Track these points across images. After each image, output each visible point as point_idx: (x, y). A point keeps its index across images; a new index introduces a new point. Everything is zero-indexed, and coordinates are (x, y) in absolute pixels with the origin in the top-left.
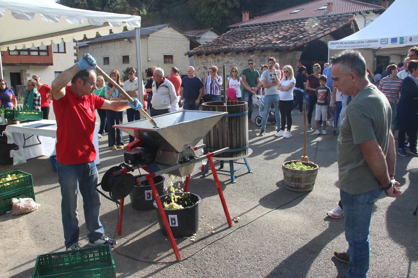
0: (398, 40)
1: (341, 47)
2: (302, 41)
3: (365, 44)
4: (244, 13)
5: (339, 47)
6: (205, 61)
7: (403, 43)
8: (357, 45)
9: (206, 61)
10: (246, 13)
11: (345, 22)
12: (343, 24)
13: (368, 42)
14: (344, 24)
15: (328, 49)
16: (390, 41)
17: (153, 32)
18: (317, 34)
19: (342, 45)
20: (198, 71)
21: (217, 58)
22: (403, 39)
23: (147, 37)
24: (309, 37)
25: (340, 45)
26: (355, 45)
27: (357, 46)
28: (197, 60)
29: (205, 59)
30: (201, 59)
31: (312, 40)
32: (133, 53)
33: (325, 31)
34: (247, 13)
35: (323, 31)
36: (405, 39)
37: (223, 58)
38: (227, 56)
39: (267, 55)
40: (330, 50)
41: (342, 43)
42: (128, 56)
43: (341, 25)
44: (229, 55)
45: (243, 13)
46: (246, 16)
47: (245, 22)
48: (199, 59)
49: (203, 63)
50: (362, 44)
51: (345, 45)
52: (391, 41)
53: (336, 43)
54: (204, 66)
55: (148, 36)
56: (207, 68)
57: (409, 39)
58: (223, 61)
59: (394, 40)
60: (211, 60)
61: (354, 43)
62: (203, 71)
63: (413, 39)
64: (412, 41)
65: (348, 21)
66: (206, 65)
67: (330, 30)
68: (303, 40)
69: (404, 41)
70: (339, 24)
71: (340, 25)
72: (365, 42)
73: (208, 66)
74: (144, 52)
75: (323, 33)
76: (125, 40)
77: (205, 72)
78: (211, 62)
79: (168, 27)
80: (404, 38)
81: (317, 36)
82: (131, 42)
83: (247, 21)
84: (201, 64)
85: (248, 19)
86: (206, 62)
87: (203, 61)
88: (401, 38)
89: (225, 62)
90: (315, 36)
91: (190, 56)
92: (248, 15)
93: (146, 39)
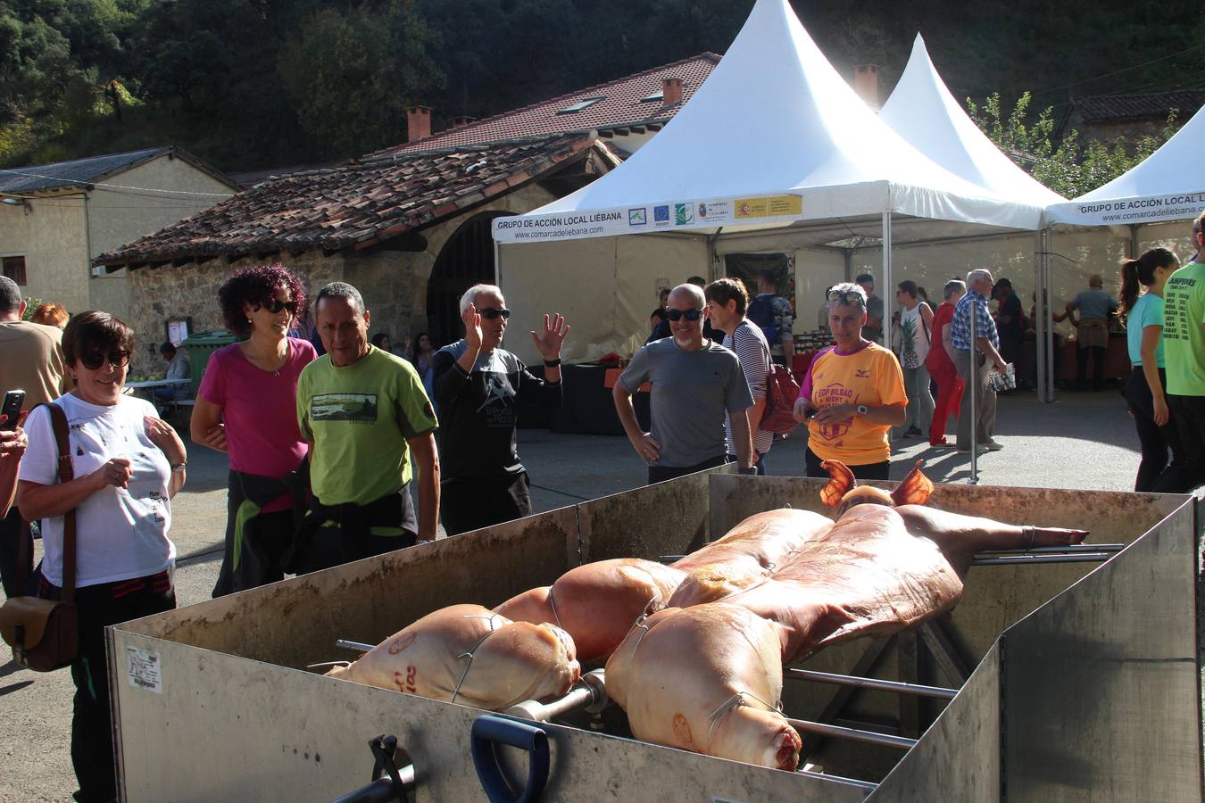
0: (672, 213)
1: (527, 235)
2: (404, 218)
3: (589, 226)
4: (414, 112)
5: (522, 235)
6: (156, 286)
7: (684, 223)
8: (570, 227)
9: (160, 284)
10: (418, 111)
11: (562, 154)
12: (552, 162)
13: (597, 218)
14: (557, 160)
15: (495, 243)
16: (651, 215)
17: (106, 175)
18: (461, 197)
19: (529, 230)
20: (139, 319)
21: (189, 276)
22: (683, 210)
23: (85, 191)
24: (429, 206)
25: (524, 230)
26: (563, 228)
27: (569, 233)
28: (134, 282)
29: (156, 280)
30: (145, 279)
31: (436, 216)
32: (37, 246)
33: (487, 186)
34: (424, 111)
35: (480, 186)
36: (688, 210)
37: (203, 276)
38: (211, 269)
39: (313, 265)
40: (499, 246)
41: (529, 223)
42: (23, 257)
43: (548, 165)
44: (219, 267)
45: (409, 113)
46: (419, 123)
47: (417, 143)
48: (140, 277)
49: (151, 293)
50: (582, 226)
51: (538, 229)
52: (655, 216)
53: (514, 223)
54: (156, 301)
55: (90, 188)
56: (162, 307)
57: (697, 210)
58: (204, 286)
59: (661, 213)
60: (173, 284)
61: (559, 222)
62: (154, 319)
63: (707, 209)
64: (707, 216)
65: (571, 150)
66: (159, 300)
67: (504, 180)
68: (406, 216)
69: (687, 218)
70: (538, 162)
71: (542, 163)
72: (588, 219)
73: (164, 303)
74: (78, 246)
75: (481, 191)
76: (7, 200)
77: (160, 321)
78: (171, 288)
79: (167, 158)
80: (686, 207)
81: (457, 202)
82: (31, 210)
83: (424, 140)
84: (146, 295)
85: (426, 133)
86: (159, 289)
87: (151, 284)
88: (678, 206)
89: (208, 288)
90: (453, 202)
91: (110, 269)
92: (427, 118)
93: (83, 201)
